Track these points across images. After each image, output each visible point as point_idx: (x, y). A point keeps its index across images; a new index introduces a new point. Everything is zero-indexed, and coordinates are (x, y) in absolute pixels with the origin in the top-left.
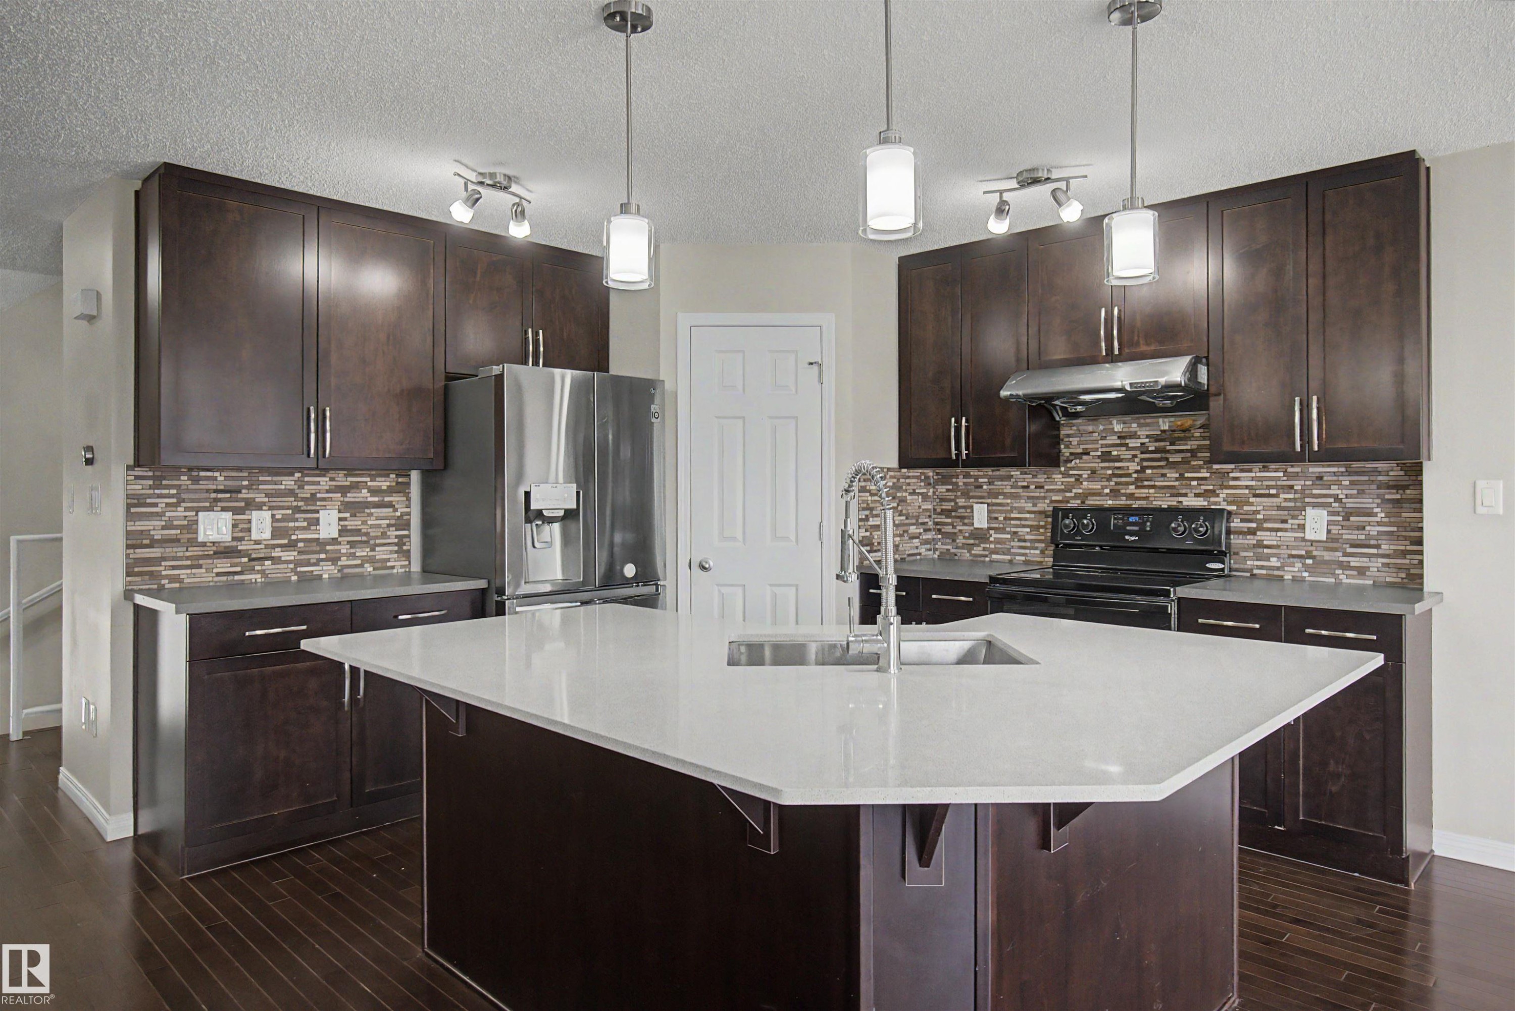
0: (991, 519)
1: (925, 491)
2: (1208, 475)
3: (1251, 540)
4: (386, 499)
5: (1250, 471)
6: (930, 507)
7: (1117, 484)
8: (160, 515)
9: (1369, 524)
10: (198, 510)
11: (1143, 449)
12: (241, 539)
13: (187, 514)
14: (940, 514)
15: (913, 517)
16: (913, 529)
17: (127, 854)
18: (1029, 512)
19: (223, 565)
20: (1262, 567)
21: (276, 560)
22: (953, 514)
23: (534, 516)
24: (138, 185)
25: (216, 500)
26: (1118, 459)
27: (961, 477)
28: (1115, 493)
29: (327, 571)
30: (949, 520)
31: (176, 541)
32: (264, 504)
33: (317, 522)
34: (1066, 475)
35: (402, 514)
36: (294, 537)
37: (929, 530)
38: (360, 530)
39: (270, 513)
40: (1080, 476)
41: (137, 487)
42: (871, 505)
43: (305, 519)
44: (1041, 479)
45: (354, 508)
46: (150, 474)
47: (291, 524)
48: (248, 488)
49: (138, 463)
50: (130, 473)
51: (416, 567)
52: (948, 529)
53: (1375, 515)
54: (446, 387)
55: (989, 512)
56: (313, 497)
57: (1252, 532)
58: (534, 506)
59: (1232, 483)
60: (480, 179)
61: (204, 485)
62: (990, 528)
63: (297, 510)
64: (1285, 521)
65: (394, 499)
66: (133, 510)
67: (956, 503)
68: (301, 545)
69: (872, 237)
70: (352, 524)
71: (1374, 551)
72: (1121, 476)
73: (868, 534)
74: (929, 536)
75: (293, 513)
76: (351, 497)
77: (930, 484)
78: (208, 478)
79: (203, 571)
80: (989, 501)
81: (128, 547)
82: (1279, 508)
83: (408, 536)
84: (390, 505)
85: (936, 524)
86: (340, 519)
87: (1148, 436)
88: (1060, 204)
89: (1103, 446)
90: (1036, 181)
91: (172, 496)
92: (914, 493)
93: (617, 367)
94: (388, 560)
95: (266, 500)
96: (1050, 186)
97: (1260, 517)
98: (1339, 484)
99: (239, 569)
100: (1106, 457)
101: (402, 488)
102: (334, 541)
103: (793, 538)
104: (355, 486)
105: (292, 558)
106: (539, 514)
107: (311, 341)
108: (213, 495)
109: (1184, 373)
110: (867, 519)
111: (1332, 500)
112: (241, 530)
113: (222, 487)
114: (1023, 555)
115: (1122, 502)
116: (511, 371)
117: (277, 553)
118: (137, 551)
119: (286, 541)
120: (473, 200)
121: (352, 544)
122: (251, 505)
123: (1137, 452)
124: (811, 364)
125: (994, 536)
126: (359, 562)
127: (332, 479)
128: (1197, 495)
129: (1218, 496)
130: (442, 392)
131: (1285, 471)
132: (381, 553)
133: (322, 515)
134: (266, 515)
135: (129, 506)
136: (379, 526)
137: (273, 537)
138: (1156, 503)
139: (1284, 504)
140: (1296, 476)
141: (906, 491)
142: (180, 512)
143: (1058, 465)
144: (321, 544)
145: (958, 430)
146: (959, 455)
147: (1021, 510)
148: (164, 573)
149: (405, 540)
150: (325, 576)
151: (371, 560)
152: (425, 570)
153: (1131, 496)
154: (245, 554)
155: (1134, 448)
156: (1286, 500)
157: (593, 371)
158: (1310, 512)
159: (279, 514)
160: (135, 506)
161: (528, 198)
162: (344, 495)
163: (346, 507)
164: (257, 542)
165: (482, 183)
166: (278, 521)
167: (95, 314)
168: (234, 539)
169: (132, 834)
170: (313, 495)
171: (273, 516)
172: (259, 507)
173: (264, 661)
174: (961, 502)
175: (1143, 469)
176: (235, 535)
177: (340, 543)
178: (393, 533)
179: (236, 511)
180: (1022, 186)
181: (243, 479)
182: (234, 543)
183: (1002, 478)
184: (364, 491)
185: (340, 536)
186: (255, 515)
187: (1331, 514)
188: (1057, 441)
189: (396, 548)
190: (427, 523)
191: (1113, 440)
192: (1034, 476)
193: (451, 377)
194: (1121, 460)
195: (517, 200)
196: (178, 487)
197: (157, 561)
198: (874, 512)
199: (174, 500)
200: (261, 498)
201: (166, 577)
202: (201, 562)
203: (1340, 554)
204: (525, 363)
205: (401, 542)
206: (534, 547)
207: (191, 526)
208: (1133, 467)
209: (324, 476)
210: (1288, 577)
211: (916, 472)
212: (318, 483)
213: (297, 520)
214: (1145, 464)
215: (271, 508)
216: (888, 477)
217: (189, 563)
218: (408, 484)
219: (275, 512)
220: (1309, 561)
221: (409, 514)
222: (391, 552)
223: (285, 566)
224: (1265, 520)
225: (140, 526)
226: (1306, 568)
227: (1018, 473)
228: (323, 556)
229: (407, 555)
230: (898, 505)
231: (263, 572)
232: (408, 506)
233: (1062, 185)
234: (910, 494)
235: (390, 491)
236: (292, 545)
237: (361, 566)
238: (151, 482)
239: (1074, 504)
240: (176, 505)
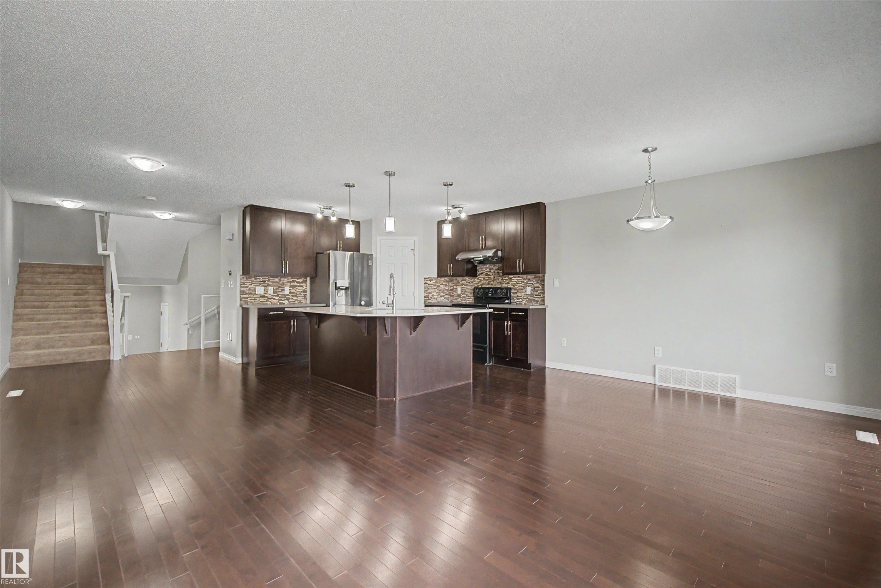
0: (462, 291)
1: (446, 284)
2: (507, 279)
3: (516, 295)
4: (301, 285)
5: (516, 277)
6: (447, 288)
7: (489, 281)
8: (247, 287)
9: (539, 290)
10: (256, 286)
11: (494, 272)
12: (266, 293)
13: (253, 287)
14: (450, 290)
15: (441, 291)
16: (442, 294)
17: (240, 367)
18: (470, 289)
19: (262, 300)
20: (518, 302)
21: (274, 299)
22: (453, 290)
23: (337, 288)
24: (243, 209)
25: (260, 284)
26: (489, 275)
27: (455, 280)
28: (489, 284)
29: (286, 302)
30: (452, 292)
31: (251, 293)
32: (271, 285)
33: (284, 290)
34: (478, 279)
35: (305, 288)
36: (278, 294)
37: (447, 295)
38: (294, 292)
39: (272, 287)
40: (481, 279)
41: (243, 280)
42: (428, 287)
43: (281, 289)
44: (472, 281)
45: (293, 286)
46: (246, 277)
47: (278, 290)
48: (268, 281)
49: (243, 274)
50: (241, 277)
51: (308, 302)
52: (451, 294)
53: (540, 288)
54: (316, 257)
55: (461, 289)
56: (283, 284)
57: (516, 293)
58: (338, 286)
59: (512, 281)
60: (324, 207)
61: (259, 280)
62: (461, 294)
63: (279, 287)
64: (523, 290)
65: (303, 284)
66: (242, 286)
67: (454, 287)
68: (280, 295)
69: (388, 232)
70: (292, 291)
71: (539, 297)
72: (490, 279)
73: (427, 295)
74: (447, 296)
75: (278, 287)
76: (292, 284)
77: (447, 282)
78: (258, 278)
79: (257, 301)
80: (461, 286)
81: (241, 294)
82: (522, 287)
83: (307, 294)
84: (302, 286)
85: (449, 293)
86: (290, 289)
87: (495, 269)
88: (460, 214)
89: (486, 271)
90: (456, 208)
91: (250, 282)
92: (442, 284)
93: (363, 251)
94: (302, 300)
95: (272, 284)
96: (458, 209)
97: (518, 289)
98: (533, 280)
99: (265, 301)
100: (487, 274)
101: (305, 282)
102: (288, 295)
103: (407, 296)
104: (293, 281)
105: (278, 299)
106: (339, 288)
107: (283, 245)
108: (260, 283)
109: (493, 254)
110: (427, 291)
111: (531, 284)
112: (266, 291)
113: (261, 281)
114: (469, 300)
115: (490, 286)
116: (332, 252)
117: (274, 297)
118: (243, 295)
119: (276, 294)
120: (322, 213)
121: (293, 296)
122: (268, 285)
123: (493, 273)
124: (412, 250)
125: (462, 296)
126: (294, 300)
127: (288, 279)
128: (506, 284)
129: (509, 284)
130: (315, 257)
131: (523, 278)
132: (300, 298)
133: (285, 288)
134: (272, 288)
135: (241, 285)
136: (299, 291)
137: (274, 293)
138: (497, 286)
139: (523, 286)
140: (525, 279)
141: (440, 284)
142: (252, 286)
143: (476, 277)
144: (285, 296)
145: (450, 267)
146: (450, 274)
147: (468, 289)
148: (249, 301)
149: (306, 295)
150: (286, 303)
151: (297, 300)
152: (311, 303)
153: (492, 284)
154: (267, 297)
155: (492, 272)
156: (523, 285)
157: (353, 252)
158: (527, 287)
159: (275, 287)
160: (242, 285)
161: (336, 210)
162: (291, 283)
163: (291, 286)
164: (270, 294)
165: (324, 208)
166: (275, 289)
167: (232, 238)
168: (264, 293)
169: (241, 363)
170: (283, 283)
171: (273, 288)
172: (270, 285)
173: (274, 320)
174: (455, 287)
175: (494, 278)
176: (265, 292)
177: (290, 295)
178: (303, 293)
179: (265, 287)
180: (454, 208)
181: (266, 279)
182: (264, 295)
183: (464, 280)
184: (296, 282)
185: (290, 293)
186: (269, 287)
187: (531, 288)
188: (476, 270)
189: (303, 297)
190: (311, 291)
191: (488, 270)
192: (471, 280)
193: (317, 253)
194: (490, 275)
195: (333, 211)
196: (252, 280)
197: (247, 298)
198: (429, 289)
199: (251, 284)
200: (271, 284)
201: (249, 302)
202: (257, 299)
203: (533, 298)
204: (337, 250)
205: (305, 295)
206: (338, 296)
207: (255, 290)
208: (492, 277)
209: (286, 278)
210: (523, 304)
211: (443, 279)
212: (284, 280)
213: (279, 289)
214: (495, 276)
215: (273, 286)
216: (434, 280)
217: (254, 299)
218: (306, 281)
219: (274, 287)
220: (527, 300)
221: (307, 288)
222: (302, 298)
223: (276, 300)
224: (519, 290)
225: (242, 289)
226: (527, 301)
227: (468, 279)
228: (285, 298)
229: (306, 299)
230: (437, 287)
231: (271, 302)
232: (307, 287)
233: (461, 209)
234: (441, 285)
235: (302, 283)
236: (278, 295)
237: (295, 301)
238: (246, 279)
239: (480, 287)
240: (252, 285)
